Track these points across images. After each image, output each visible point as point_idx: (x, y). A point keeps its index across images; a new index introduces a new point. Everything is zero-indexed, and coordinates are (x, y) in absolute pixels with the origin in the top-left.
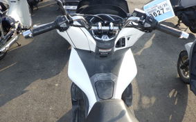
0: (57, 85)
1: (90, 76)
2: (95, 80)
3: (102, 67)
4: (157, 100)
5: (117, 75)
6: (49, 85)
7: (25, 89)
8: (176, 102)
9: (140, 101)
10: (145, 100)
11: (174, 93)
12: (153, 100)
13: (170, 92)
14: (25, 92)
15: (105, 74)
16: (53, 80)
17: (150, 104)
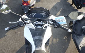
0: (19, 32)
1: (33, 37)
2: (35, 39)
3: (38, 34)
4: (59, 40)
5: (44, 37)
6: (16, 33)
7: (6, 34)
8: (66, 41)
9: (53, 40)
10: (55, 40)
11: (66, 37)
12: (58, 40)
13: (64, 36)
14: (6, 36)
15: (39, 37)
16: (17, 30)
17: (56, 42)
